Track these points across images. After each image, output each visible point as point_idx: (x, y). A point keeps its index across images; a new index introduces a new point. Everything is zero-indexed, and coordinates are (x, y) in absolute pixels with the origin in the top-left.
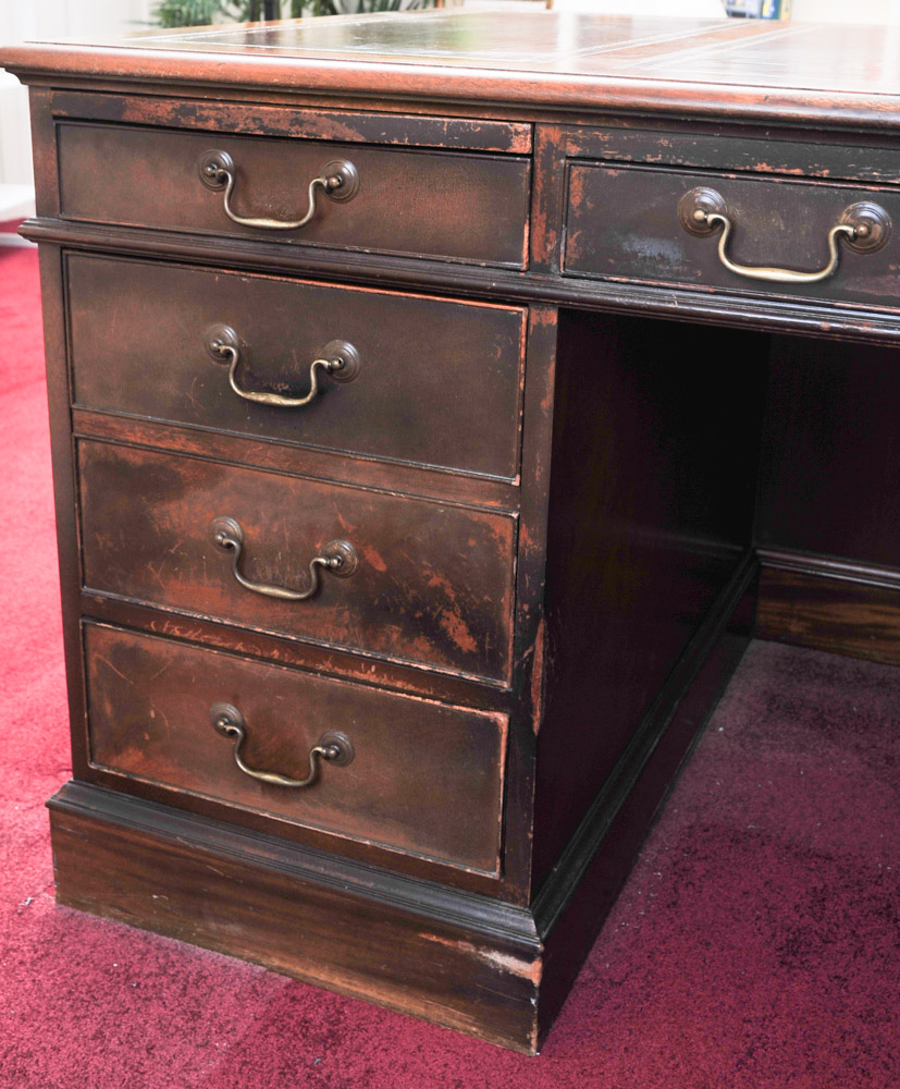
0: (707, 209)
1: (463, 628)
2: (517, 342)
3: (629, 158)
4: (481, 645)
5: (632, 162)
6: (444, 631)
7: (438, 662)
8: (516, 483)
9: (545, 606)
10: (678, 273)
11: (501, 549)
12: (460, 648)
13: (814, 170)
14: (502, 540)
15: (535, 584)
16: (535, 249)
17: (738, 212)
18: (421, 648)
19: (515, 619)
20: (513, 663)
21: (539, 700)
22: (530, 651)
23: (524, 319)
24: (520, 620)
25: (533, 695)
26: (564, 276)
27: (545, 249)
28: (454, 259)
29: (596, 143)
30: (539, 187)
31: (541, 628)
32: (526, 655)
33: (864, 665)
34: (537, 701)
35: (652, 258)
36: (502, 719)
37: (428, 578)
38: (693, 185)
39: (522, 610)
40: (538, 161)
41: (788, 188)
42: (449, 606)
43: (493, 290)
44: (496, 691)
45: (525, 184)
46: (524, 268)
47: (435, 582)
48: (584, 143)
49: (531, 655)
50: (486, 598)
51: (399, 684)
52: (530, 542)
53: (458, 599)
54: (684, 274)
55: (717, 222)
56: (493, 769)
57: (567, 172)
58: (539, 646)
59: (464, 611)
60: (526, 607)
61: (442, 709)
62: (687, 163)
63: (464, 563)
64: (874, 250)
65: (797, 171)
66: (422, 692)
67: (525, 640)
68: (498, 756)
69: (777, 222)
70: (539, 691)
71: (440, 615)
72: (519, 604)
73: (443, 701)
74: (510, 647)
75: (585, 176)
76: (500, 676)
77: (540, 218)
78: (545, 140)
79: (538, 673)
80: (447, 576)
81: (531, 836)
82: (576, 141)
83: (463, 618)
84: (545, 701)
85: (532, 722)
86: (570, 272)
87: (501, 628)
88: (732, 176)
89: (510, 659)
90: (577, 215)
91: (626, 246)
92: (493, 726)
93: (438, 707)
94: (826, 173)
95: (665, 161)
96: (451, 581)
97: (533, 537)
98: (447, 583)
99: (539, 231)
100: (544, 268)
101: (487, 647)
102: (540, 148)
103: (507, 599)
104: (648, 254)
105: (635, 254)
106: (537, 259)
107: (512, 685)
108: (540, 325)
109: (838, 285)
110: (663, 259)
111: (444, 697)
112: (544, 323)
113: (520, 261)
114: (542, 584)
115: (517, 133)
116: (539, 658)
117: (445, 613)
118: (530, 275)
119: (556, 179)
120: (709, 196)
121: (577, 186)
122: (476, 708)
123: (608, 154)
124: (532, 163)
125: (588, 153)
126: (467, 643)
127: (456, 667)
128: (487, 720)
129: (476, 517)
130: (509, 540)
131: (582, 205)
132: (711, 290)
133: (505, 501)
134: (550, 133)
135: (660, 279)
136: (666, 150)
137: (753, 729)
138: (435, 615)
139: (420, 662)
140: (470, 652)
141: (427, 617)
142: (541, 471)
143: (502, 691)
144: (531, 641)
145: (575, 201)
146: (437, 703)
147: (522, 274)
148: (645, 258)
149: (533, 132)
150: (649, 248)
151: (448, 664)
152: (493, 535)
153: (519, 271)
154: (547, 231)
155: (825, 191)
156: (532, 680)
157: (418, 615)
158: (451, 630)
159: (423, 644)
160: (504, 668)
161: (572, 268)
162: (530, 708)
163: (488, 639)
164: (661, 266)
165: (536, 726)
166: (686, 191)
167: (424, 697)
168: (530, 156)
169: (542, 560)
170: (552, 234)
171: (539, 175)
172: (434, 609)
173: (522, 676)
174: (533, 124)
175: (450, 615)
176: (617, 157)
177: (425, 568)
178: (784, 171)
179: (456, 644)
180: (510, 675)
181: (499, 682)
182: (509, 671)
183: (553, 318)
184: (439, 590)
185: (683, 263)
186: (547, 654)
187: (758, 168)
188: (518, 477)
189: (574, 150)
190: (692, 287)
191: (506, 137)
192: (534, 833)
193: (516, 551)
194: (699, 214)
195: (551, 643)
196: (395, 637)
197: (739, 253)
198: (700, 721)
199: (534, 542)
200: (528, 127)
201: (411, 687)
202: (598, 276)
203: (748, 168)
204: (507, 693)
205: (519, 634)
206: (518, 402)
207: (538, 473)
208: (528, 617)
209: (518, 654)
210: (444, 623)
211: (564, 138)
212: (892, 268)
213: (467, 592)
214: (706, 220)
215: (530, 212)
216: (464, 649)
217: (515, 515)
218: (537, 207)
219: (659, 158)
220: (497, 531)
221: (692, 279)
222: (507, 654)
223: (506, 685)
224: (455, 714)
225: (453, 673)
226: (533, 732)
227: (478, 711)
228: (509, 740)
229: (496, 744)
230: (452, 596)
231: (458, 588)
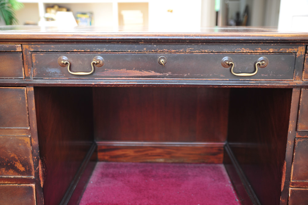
0: (64, 60)
1: (21, 165)
2: (25, 96)
3: (45, 51)
4: (26, 169)
5: (46, 52)
6: (16, 167)
7: (15, 175)
8: (29, 128)
9: (40, 156)
10: (60, 76)
11: (27, 145)
12: (21, 171)
13: (87, 50)
14: (28, 143)
15: (37, 152)
16: (26, 73)
17: (71, 61)
18: (11, 172)
19: (33, 161)
20: (34, 171)
21: (42, 179)
22: (38, 168)
23: (25, 90)
24: (34, 161)
25: (40, 178)
26: (34, 79)
27: (28, 73)
28: (6, 78)
29: (37, 48)
30: (25, 59)
31: (40, 162)
32: (37, 169)
33: (122, 163)
34: (41, 179)
35: (53, 73)
36: (33, 185)
37: (10, 155)
38: (60, 56)
39: (34, 158)
40: (23, 53)
41: (81, 54)
42: (16, 161)
43: (17, 84)
44: (31, 179)
45: (21, 58)
46: (24, 78)
47: (12, 156)
48: (34, 48)
49: (38, 169)
50: (26, 157)
51: (6, 182)
52: (34, 142)
53: (18, 159)
54: (61, 76)
55: (67, 63)
56: (32, 198)
57: (31, 55)
58: (40, 166)
59: (20, 161)
60: (35, 158)
61: (18, 186)
62: (58, 51)
63: (19, 150)
64: (101, 66)
65: (83, 51)
66: (13, 183)
67: (36, 165)
68: (33, 194)
69: (80, 62)
70: (42, 177)
71: (15, 164)
72: (34, 157)
73: (18, 184)
74: (33, 168)
75: (35, 55)
76: (31, 175)
77: (26, 66)
78: (25, 48)
79: (41, 173)
80: (15, 154)
82: (32, 48)
83: (20, 163)
84: (44, 179)
85: (40, 184)
86: (35, 78)
87: (30, 164)
88: (69, 53)
89: (33, 171)
90: (35, 65)
91: (47, 71)
92: (31, 188)
93: (17, 186)
94: (89, 51)
95: (53, 51)
96: (16, 155)
97: (35, 141)
98: (15, 155)
99: (26, 69)
100: (29, 78)
101: (27, 169)
102: (24, 50)
103: (31, 156)
104: (52, 72)
105: (49, 72)
106: (27, 76)
107: (35, 177)
108: (29, 91)
109: (94, 74)
110: (56, 73)
111: (18, 183)
112: (30, 90)
113: (22, 76)
114: (39, 151)
115: (18, 47)
116: (40, 169)
117: (16, 163)
118: (25, 80)
119: (29, 57)
120: (65, 58)
121: (34, 58)
122: (26, 184)
123: (40, 50)
124: (22, 53)
125: (35, 50)
126: (22, 169)
127: (20, 175)
128: (30, 186)
129: (20, 138)
130: (29, 142)
131: (36, 62)
132: (68, 78)
133: (27, 133)
134: (26, 46)
135: (56, 77)
136: (53, 48)
137: (99, 181)
138: (13, 164)
139: (11, 176)
140: (23, 171)
141: (11, 164)
142: (34, 125)
143: (32, 179)
144: (38, 165)
145: (34, 61)
146: (17, 185)
147: (24, 80)
148: (52, 73)
149: (22, 46)
150: (52, 70)
151: (18, 175)
152: (25, 142)
153: (22, 79)
154: (28, 69)
155: (89, 54)
156: (39, 175)
157: (9, 164)
158: (18, 166)
159: (11, 171)
160: (32, 173)
161: (35, 77)
162: (40, 181)
163: (27, 167)
164: (56, 74)
165: (42, 185)
166: (59, 57)
168: (22, 52)
169: (38, 146)
170: (29, 70)
171: (24, 56)
172: (13, 162)
173: (37, 174)
174: (21, 44)
175: (17, 163)
176: (42, 51)
177: (9, 153)
178: (80, 51)
179: (19, 170)
180: (34, 174)
181: (31, 177)
182: (33, 173)
183: (32, 89)
184: (13, 158)
185: (61, 73)
186: (42, 168)
187: (74, 51)
188: (29, 127)
189: (32, 50)
190: (63, 78)
191: (15, 48)
193: (31, 145)
194: (62, 62)
195: (43, 165)
196: (4, 171)
197: (73, 69)
198: (87, 181)
199: (35, 142)
200: (20, 45)
201: (9, 183)
202: (42, 78)
203: (72, 51)
204: (34, 179)
205: (35, 164)
206: (27, 109)
207: (34, 126)
208: (36, 160)
209: (35, 169)
210: (16, 165)
211: (29, 47)
212: (106, 70)
213: (20, 157)
214: (64, 63)
215: (23, 65)
216: (22, 171)
217: (30, 136)
218: (25, 64)
219: (52, 50)
220: (26, 141)
221: (63, 76)
222: (32, 170)
223: (33, 177)
224: (22, 187)
225: (20, 177)
226: (41, 187)
227: (27, 185)
228: (36, 190)
229: (33, 192)
230: (17, 158)
231: (18, 156)
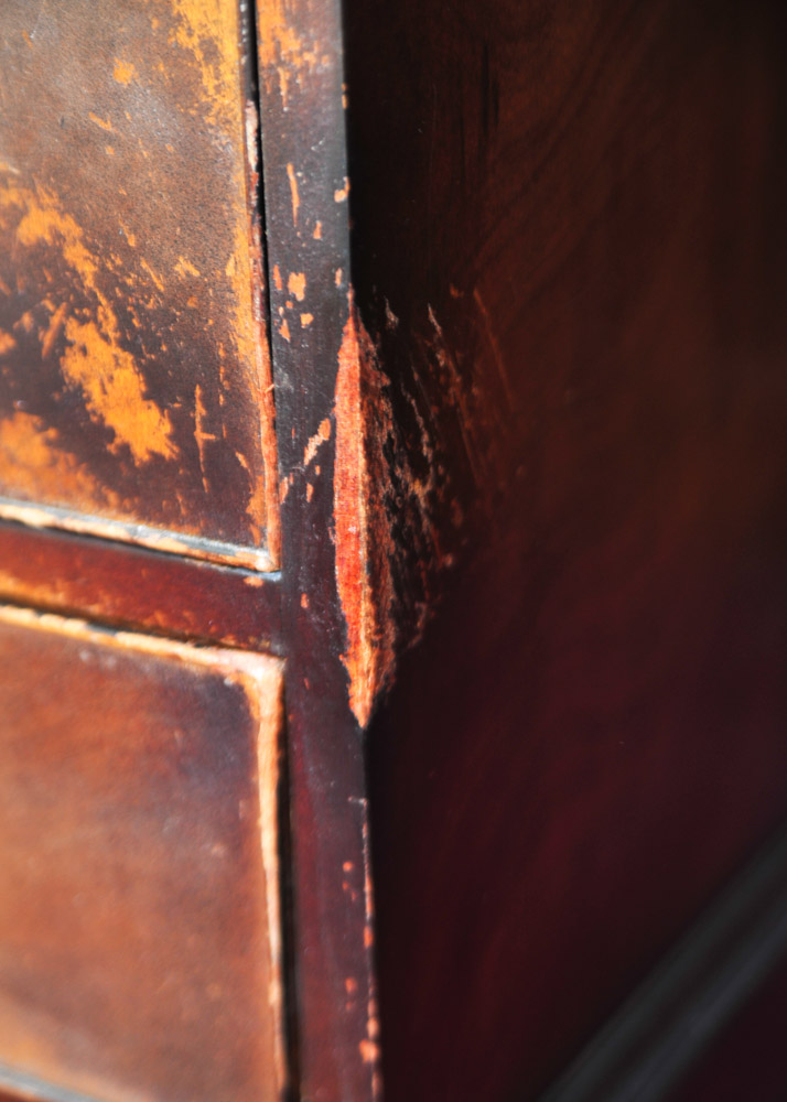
1: (129, 380)
4: (182, 432)
6: (78, 396)
7: (67, 494)
9: (358, 277)
11: (208, 82)
12: (126, 449)
14: (211, 51)
15: (317, 198)
18: (21, 454)
19: (269, 333)
20: (277, 486)
21: (366, 606)
22: (321, 438)
24: (285, 333)
25: (341, 590)
31: (349, 356)
32: (310, 453)
34: (358, 609)
36: (260, 674)
37: (16, 216)
39: (286, 296)
42: (82, 307)
44: (231, 583)
47: (36, 226)
49: (327, 453)
50: (184, 267)
52: (291, 43)
53: (107, 280)
56: (240, 836)
58: (348, 420)
59: (124, 322)
60: (298, 285)
61: (93, 649)
63: (109, 151)
68: (251, 794)
70: (363, 577)
72: (276, 278)
73: (95, 622)
74: (265, 429)
76: (238, 527)
79: (352, 514)
80: (68, 207)
81: (370, 1052)
83: (124, 344)
85: (344, 679)
87: (235, 368)
92: (230, 701)
93: (81, 644)
96: (80, 220)
98: (69, 226)
101: (201, 436)
107: (285, 560)
111: (95, 609)
114: (341, 196)
116: (352, 464)
117: (78, 333)
122: (183, 639)
126: (144, 427)
127: (124, 511)
128: (214, 680)
138: (47, 339)
140: (156, 457)
141: (24, 349)
143: (254, 581)
144: (322, 406)
151: (101, 502)
152: (182, 37)
156: (336, 540)
158: (93, 388)
159: (25, 441)
160: (253, 507)
162: (336, 636)
163: (200, 411)
165: (360, 698)
167: (42, 609)
172: (43, 320)
179: (110, 434)
180: (271, 526)
181: (240, 553)
182: (265, 506)
184: (47, 256)
192: (382, 1041)
204: (268, 585)
205: (286, 382)
208: (306, 319)
209: (290, 453)
210: (74, 366)
213: (126, 251)
216: (140, 452)
220: (194, 17)
222: (255, 460)
223: (261, 561)
224: (129, 664)
225: (113, 526)
226: (354, 721)
227: (185, 651)
228: (284, 740)
229: (248, 761)
230: (88, 269)
231: (101, 241)
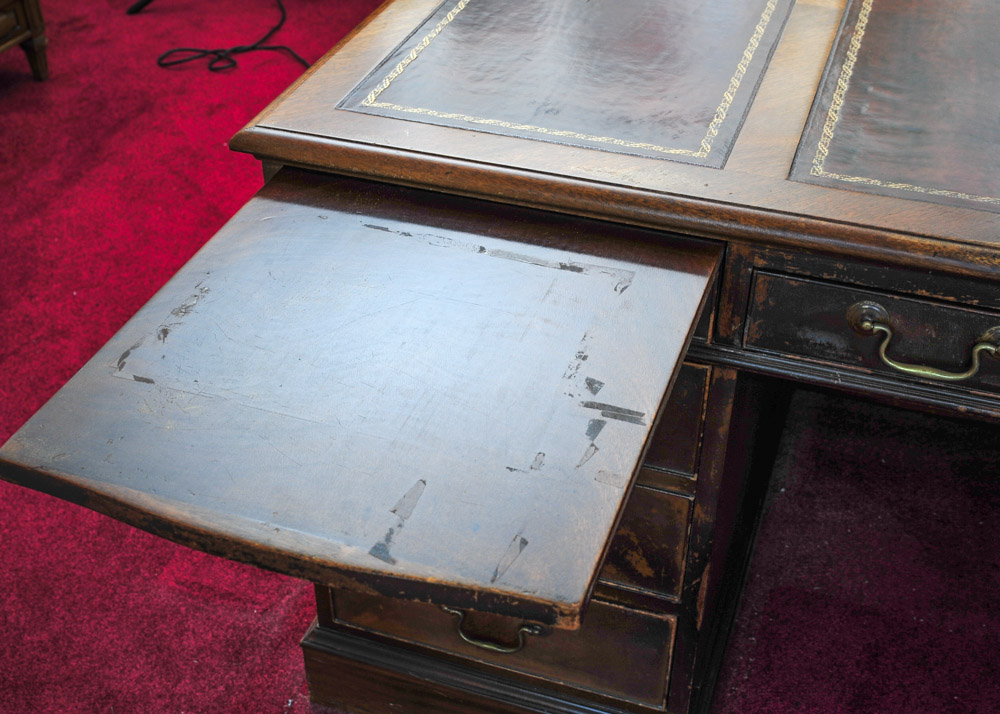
1: (644, 562)
3: (808, 273)
4: (657, 573)
5: (811, 278)
6: (629, 563)
7: (621, 581)
8: (694, 478)
10: (842, 357)
11: (678, 517)
12: (640, 574)
13: (966, 299)
14: (680, 512)
15: (705, 541)
16: (721, 327)
17: (897, 322)
18: (609, 571)
19: (687, 561)
20: (683, 587)
21: (702, 609)
22: (698, 580)
23: (709, 374)
24: (691, 562)
25: (697, 606)
26: (746, 350)
27: (730, 328)
29: (782, 261)
30: (727, 285)
31: (708, 568)
32: (694, 583)
35: (822, 345)
36: (672, 619)
39: (693, 556)
40: (728, 266)
41: (943, 310)
42: (632, 547)
44: (666, 602)
46: (709, 339)
48: (770, 259)
49: (699, 583)
50: (664, 546)
52: (702, 516)
53: (640, 544)
54: (849, 359)
55: (881, 331)
56: (662, 649)
57: (754, 279)
58: (705, 578)
59: (645, 551)
60: (696, 555)
61: (626, 611)
63: (648, 523)
65: (951, 299)
66: (609, 598)
67: (695, 571)
69: (930, 332)
70: (703, 605)
71: (626, 553)
72: (691, 553)
73: (626, 606)
74: (682, 577)
75: (770, 282)
76: (671, 592)
77: (726, 306)
78: (735, 253)
79: (703, 593)
80: (632, 530)
81: (690, 687)
82: (763, 257)
83: (644, 556)
85: (696, 622)
86: (750, 347)
87: (675, 565)
88: (896, 297)
89: (681, 584)
90: (760, 309)
91: (800, 335)
92: (663, 624)
93: (622, 610)
94: (975, 302)
95: (838, 279)
96: (636, 533)
97: (706, 512)
98: (633, 534)
99: (726, 315)
100: (728, 342)
101: (663, 575)
102: (730, 258)
103: (680, 548)
104: (818, 342)
105: (807, 341)
106: (722, 333)
107: (681, 600)
108: (721, 379)
109: (975, 379)
110: (830, 346)
111: (627, 604)
112: (725, 378)
114: (711, 542)
116: (705, 585)
117: (630, 552)
118: (715, 345)
119: (743, 281)
121: (761, 288)
122: (652, 612)
123: (790, 269)
125: (773, 266)
126: (646, 571)
127: (637, 585)
128: (661, 620)
129: (659, 497)
130: (685, 512)
131: (765, 303)
132: (869, 372)
133: (684, 488)
134: (740, 249)
135: (826, 359)
136: (841, 272)
138: (621, 553)
139: (608, 580)
140: (649, 577)
141: (614, 553)
142: (714, 472)
143: (673, 602)
144: (700, 575)
145: (759, 299)
146: (621, 607)
147: (709, 345)
148: (815, 344)
150: (819, 337)
151: (630, 582)
152: (672, 508)
154: (732, 316)
155: (974, 316)
156: (698, 598)
158: (634, 562)
159: (610, 569)
160: (675, 588)
161: (752, 344)
162: (695, 614)
163: (663, 570)
164: (828, 351)
166: (855, 302)
167: (610, 602)
170: (737, 319)
171: (730, 276)
172: (621, 549)
173: (690, 596)
175: (635, 553)
176: (797, 272)
178: (940, 297)
179: (637, 571)
180: (680, 593)
181: (670, 597)
182: (679, 589)
183: (734, 375)
184: (625, 538)
185: (847, 351)
187: (919, 292)
188: (696, 475)
189: (761, 263)
190: (854, 367)
192: (693, 686)
193: (690, 519)
194: (867, 325)
197: (896, 348)
199: (707, 516)
201: (599, 594)
202: (775, 352)
203: (910, 291)
204: (677, 604)
205: (689, 570)
206: (699, 427)
207: (712, 473)
208: (698, 560)
209: (687, 581)
210: (628, 558)
211: (753, 254)
213: (648, 540)
214: (871, 329)
215: (719, 300)
216: (644, 575)
217: (692, 499)
218: (725, 299)
219: (834, 277)
220: (676, 505)
221: (854, 362)
222: (678, 581)
223: (677, 600)
224: (636, 615)
225: (635, 589)
226: (696, 629)
227: (654, 614)
228: (677, 632)
230: (636, 542)
231: (641, 537)
